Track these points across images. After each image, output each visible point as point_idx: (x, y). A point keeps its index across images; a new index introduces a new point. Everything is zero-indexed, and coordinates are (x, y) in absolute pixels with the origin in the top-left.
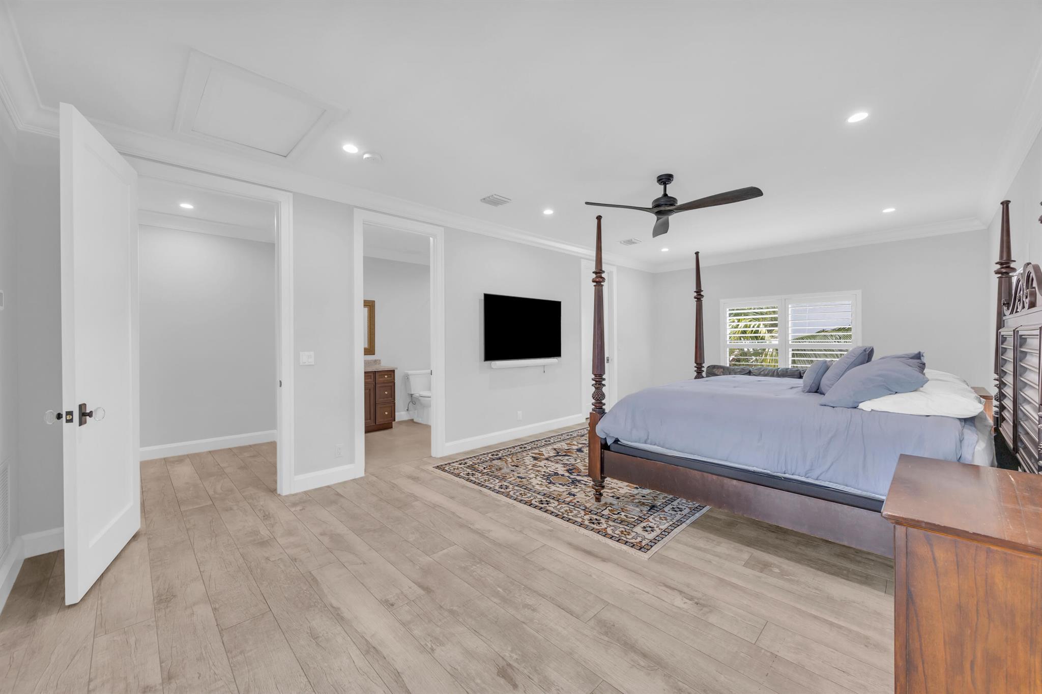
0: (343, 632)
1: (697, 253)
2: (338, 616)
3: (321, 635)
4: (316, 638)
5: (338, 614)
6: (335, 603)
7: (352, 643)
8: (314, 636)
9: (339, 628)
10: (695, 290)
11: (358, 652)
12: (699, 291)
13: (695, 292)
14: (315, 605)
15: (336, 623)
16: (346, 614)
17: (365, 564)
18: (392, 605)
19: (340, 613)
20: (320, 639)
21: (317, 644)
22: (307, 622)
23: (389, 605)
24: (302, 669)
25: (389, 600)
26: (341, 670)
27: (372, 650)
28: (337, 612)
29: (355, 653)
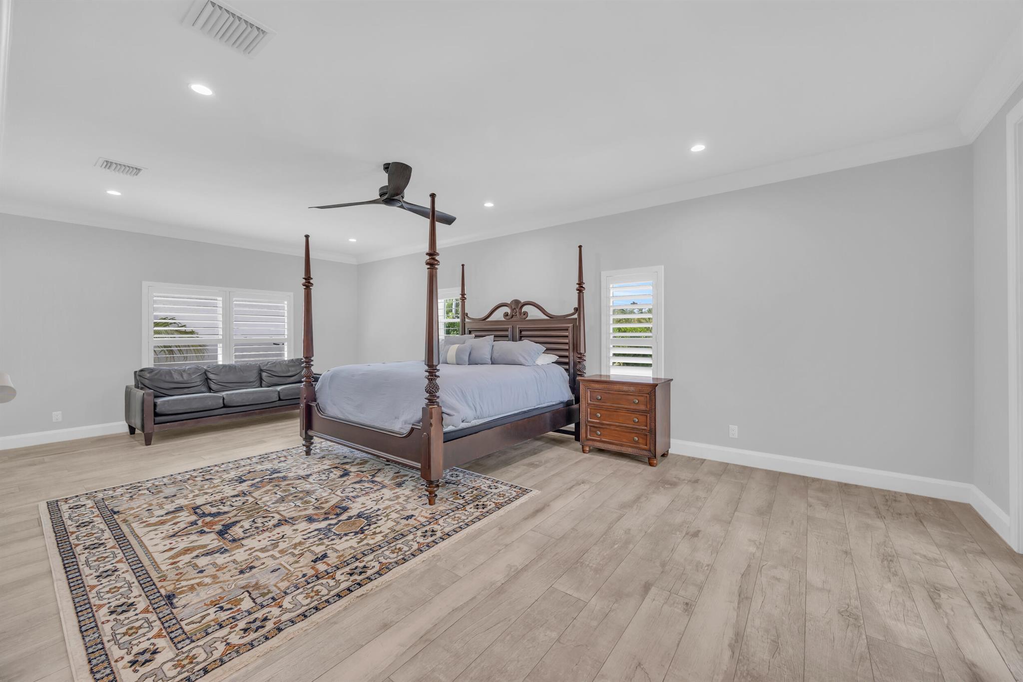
0: (749, 624)
1: (307, 237)
2: (739, 639)
3: (769, 641)
4: (775, 642)
5: (736, 641)
6: (727, 654)
7: (751, 612)
8: (776, 647)
9: (748, 630)
10: (304, 277)
11: (753, 604)
12: (308, 278)
13: (304, 278)
14: (748, 674)
15: (747, 637)
16: (730, 634)
17: (640, 664)
18: (687, 604)
19: (733, 642)
20: (773, 638)
21: (778, 636)
22: (771, 664)
23: (688, 607)
24: (805, 632)
25: (682, 609)
26: (776, 606)
27: (742, 596)
28: (736, 644)
29: (756, 604)
